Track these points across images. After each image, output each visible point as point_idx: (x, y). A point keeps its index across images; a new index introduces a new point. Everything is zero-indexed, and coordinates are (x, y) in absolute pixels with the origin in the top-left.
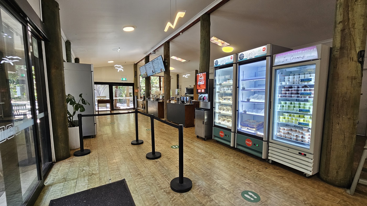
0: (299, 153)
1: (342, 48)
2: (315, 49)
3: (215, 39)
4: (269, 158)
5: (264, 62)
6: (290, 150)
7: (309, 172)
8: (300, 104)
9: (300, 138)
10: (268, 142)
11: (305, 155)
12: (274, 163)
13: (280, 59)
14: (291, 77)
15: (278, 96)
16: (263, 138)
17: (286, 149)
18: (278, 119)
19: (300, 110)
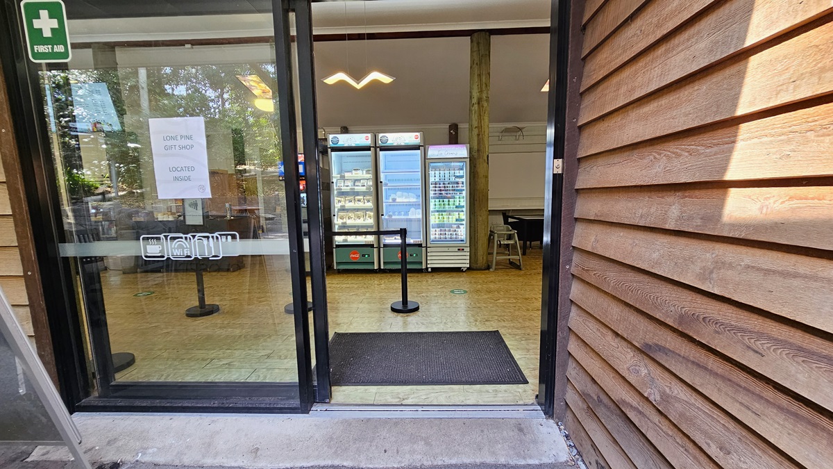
0: (459, 250)
1: (478, 150)
2: (465, 148)
3: (255, 79)
4: (428, 266)
5: (418, 152)
6: (451, 249)
7: (465, 264)
8: (449, 201)
9: (455, 236)
10: (426, 247)
11: (463, 249)
12: (435, 270)
13: (433, 152)
14: (436, 172)
15: (431, 194)
16: (421, 244)
17: (446, 249)
18: (434, 219)
19: (456, 207)
